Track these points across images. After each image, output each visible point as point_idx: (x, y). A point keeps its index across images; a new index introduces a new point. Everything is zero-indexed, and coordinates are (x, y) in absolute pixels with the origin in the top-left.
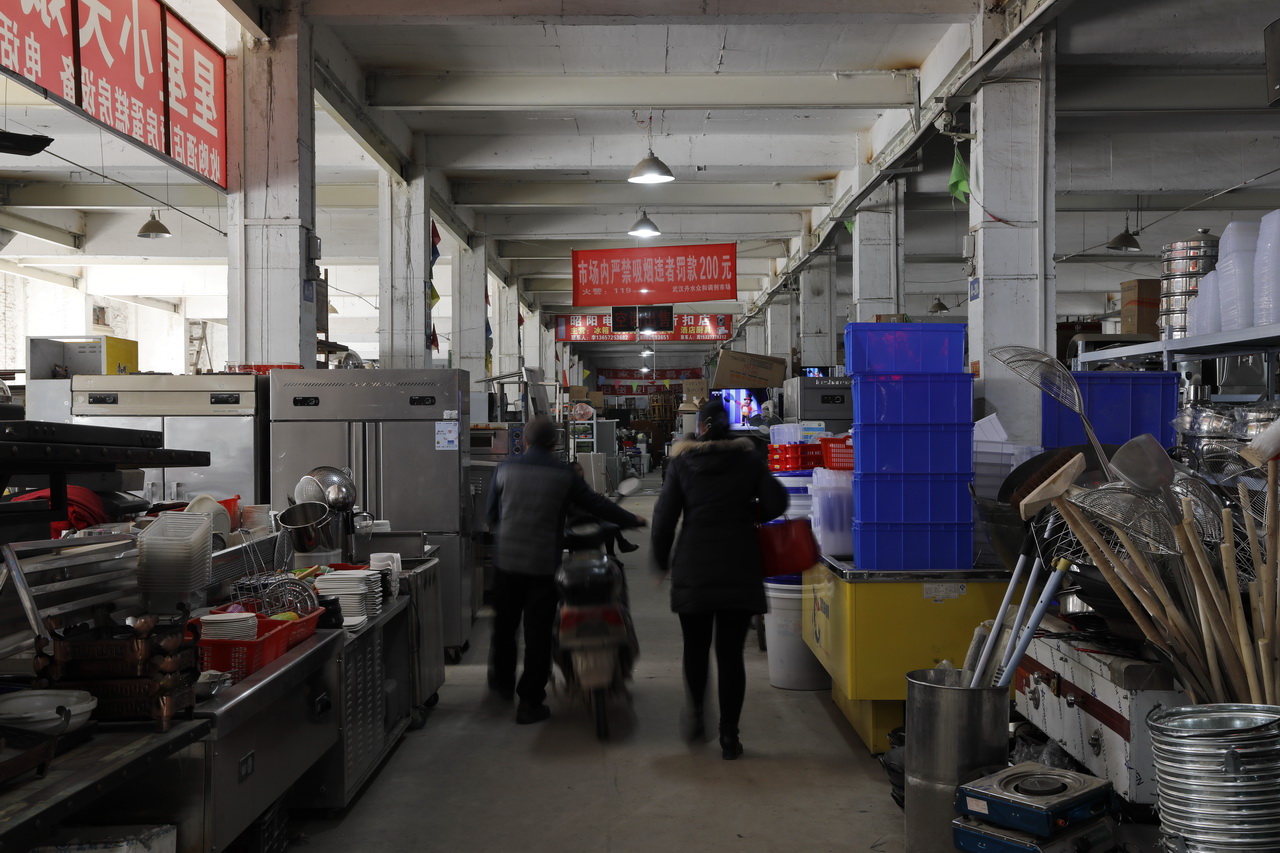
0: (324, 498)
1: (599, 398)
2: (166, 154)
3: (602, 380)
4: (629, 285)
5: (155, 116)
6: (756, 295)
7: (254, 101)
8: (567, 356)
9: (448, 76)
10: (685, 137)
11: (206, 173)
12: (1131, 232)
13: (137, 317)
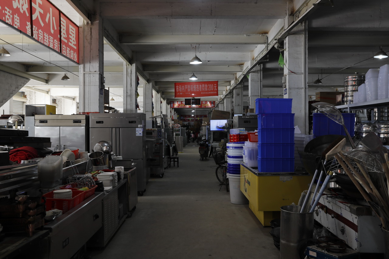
0: (102, 150)
1: (181, 122)
2: (60, 53)
3: (182, 118)
4: (190, 92)
5: (57, 42)
6: (221, 96)
7: (87, 39)
8: (173, 112)
9: (141, 35)
10: (205, 53)
11: (73, 59)
12: (320, 79)
13: (64, 102)
